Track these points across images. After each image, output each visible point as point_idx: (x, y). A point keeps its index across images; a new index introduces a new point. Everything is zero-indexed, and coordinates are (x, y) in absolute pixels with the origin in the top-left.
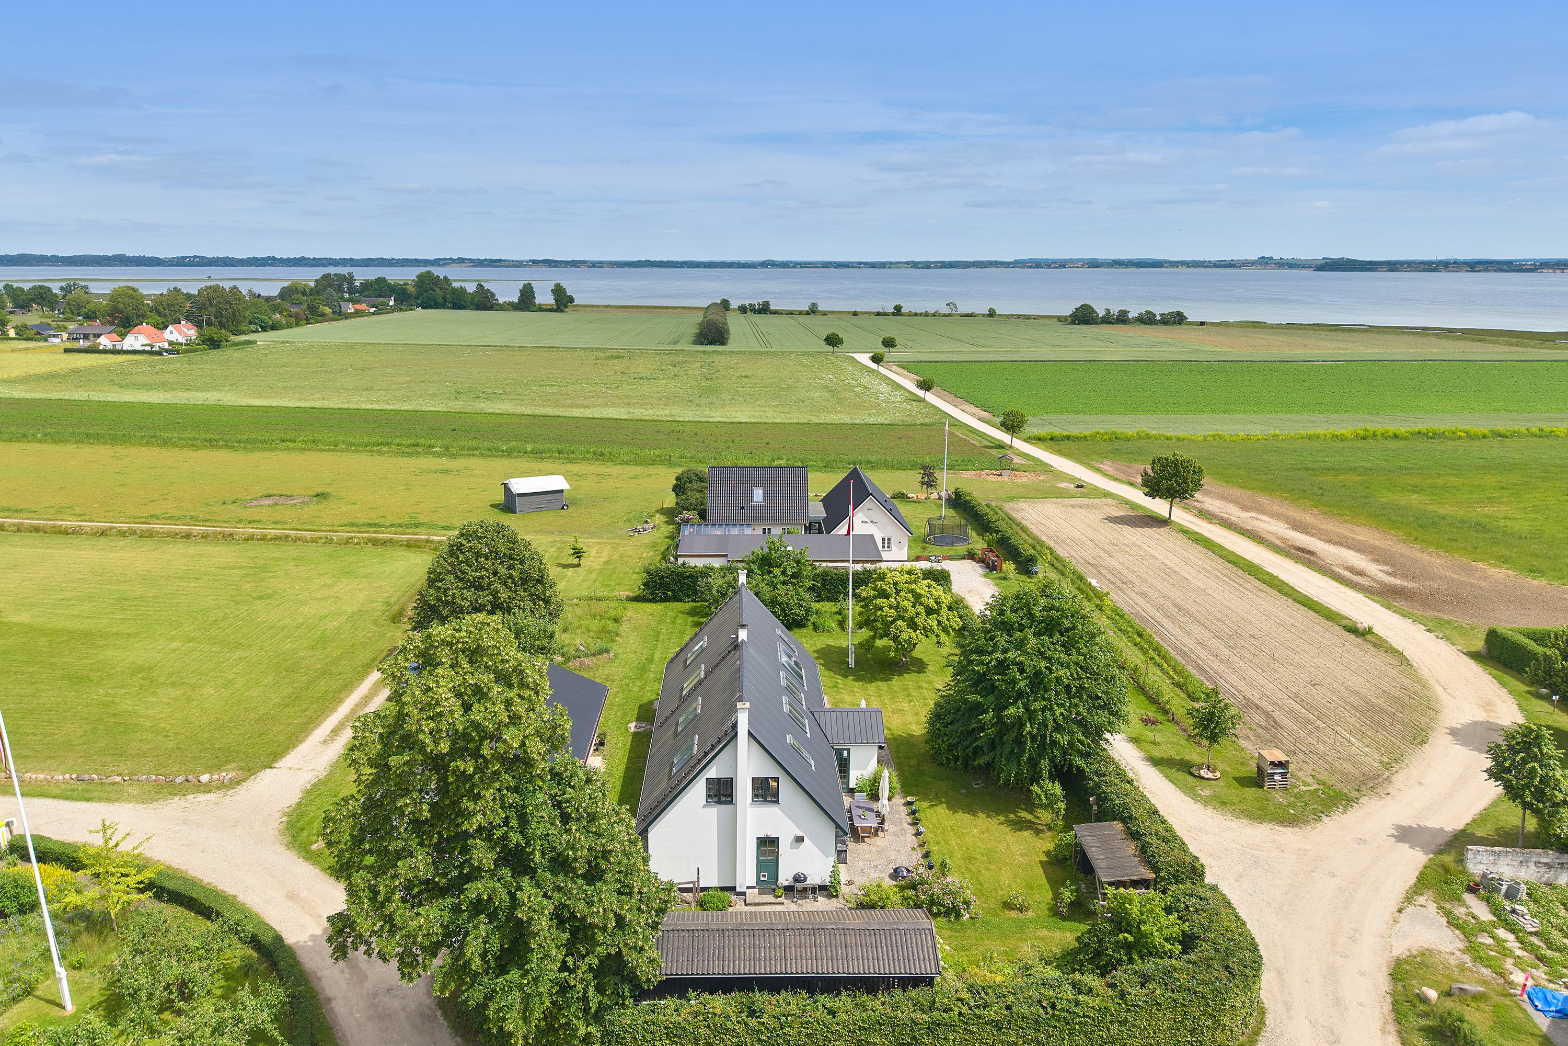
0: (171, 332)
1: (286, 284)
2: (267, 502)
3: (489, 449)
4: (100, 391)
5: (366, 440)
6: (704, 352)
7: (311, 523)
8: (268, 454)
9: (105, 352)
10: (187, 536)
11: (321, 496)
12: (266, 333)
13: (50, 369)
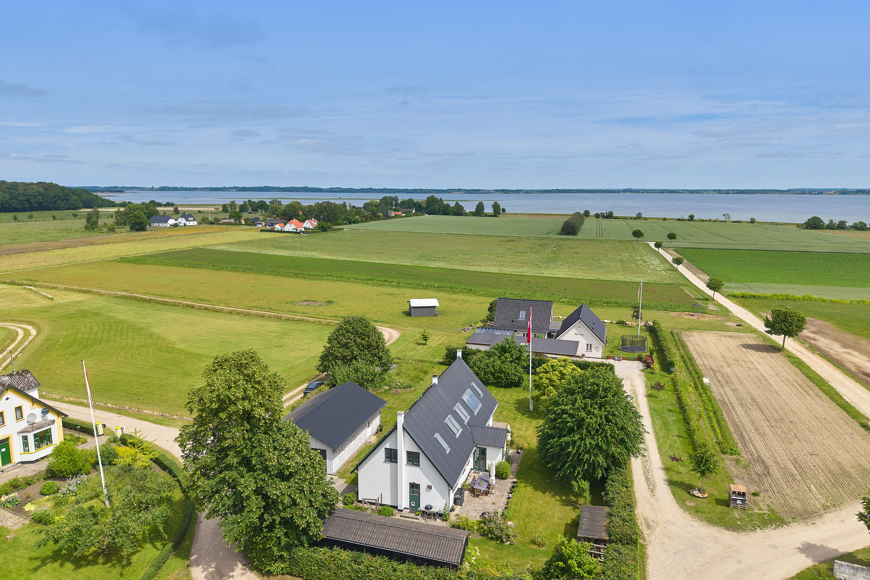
0: (307, 223)
1: (368, 201)
2: (305, 303)
3: (417, 285)
4: (266, 249)
5: (365, 277)
6: (561, 239)
7: (318, 315)
8: (318, 282)
9: (277, 232)
10: (263, 316)
11: (330, 302)
12: (350, 225)
13: (251, 239)
